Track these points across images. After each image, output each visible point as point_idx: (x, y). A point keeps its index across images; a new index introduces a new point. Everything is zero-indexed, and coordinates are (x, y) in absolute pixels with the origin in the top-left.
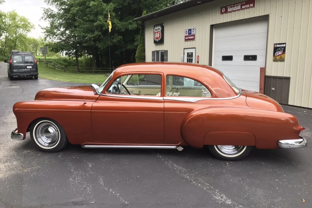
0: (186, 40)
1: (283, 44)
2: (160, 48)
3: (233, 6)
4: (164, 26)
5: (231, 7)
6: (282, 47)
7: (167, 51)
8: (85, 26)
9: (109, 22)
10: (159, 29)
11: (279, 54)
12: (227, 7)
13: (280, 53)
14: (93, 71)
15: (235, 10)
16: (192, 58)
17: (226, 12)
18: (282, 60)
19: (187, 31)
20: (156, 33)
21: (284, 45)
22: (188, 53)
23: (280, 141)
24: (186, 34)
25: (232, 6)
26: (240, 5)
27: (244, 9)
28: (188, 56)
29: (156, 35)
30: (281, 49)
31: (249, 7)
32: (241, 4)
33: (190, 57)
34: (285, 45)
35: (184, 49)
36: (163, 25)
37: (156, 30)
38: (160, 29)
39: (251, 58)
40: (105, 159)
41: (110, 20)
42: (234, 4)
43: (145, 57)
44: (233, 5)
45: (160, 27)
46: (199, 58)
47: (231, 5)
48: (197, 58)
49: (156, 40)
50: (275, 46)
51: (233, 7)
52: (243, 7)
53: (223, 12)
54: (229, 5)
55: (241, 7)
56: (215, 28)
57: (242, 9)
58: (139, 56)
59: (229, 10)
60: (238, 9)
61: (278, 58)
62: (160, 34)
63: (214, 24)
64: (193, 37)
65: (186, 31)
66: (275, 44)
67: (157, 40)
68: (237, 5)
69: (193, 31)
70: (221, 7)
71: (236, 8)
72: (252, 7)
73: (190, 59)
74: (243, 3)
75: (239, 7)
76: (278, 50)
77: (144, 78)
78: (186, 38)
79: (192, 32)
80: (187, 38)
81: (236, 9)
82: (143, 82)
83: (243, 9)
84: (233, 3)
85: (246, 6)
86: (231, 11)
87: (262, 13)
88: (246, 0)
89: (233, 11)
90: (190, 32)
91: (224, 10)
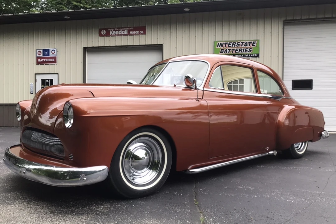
0: (38, 63)
3: (118, 29)
5: (115, 31)
12: (109, 29)
15: (120, 34)
17: (108, 34)
19: (42, 51)
22: (43, 81)
24: (38, 55)
25: (116, 29)
26: (127, 30)
28: (43, 84)
31: (138, 34)
32: (128, 29)
33: (47, 84)
35: (36, 74)
42: (119, 28)
44: (117, 28)
47: (115, 28)
51: (117, 31)
52: (131, 33)
53: (103, 34)
54: (111, 27)
55: (129, 32)
57: (129, 34)
59: (111, 33)
60: (124, 34)
63: (89, 46)
64: (53, 59)
65: (39, 51)
68: (122, 29)
69: (53, 52)
70: (99, 28)
71: (121, 32)
72: (142, 34)
74: (130, 29)
75: (126, 32)
78: (39, 60)
79: (51, 54)
80: (41, 61)
81: (121, 34)
83: (131, 34)
84: (117, 27)
85: (135, 32)
86: (115, 35)
87: (155, 42)
88: (134, 26)
89: (117, 35)
90: (46, 53)
91: (104, 32)
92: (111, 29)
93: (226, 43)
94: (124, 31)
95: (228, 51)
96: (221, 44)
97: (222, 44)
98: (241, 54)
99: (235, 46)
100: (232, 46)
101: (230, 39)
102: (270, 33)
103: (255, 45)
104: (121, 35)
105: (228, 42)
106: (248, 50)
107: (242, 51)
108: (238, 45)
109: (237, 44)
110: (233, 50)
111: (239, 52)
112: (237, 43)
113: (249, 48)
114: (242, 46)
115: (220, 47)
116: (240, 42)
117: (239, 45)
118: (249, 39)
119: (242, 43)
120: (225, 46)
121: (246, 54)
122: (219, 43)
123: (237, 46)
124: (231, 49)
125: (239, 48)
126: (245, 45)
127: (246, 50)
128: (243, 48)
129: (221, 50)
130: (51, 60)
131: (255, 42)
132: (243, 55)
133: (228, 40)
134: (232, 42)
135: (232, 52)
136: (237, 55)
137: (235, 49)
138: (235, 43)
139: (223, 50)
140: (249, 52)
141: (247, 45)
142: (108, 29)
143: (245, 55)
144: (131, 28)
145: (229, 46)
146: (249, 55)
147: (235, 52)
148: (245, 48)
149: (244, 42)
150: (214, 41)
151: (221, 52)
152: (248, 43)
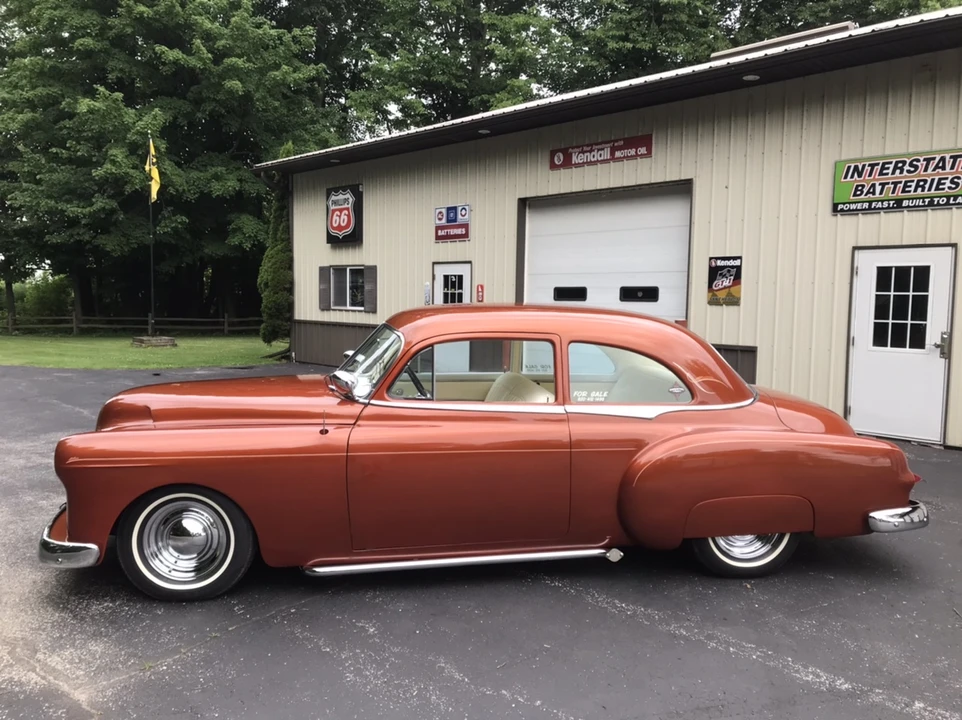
0: (438, 238)
1: (735, 258)
2: (349, 258)
3: (589, 148)
4: (362, 193)
5: (583, 152)
6: (733, 267)
7: (376, 267)
8: (55, 176)
9: (150, 170)
10: (346, 200)
11: (724, 284)
12: (570, 150)
13: (727, 283)
14: (72, 328)
15: (593, 160)
16: (460, 291)
17: (568, 163)
18: (733, 301)
19: (444, 211)
20: (334, 211)
21: (737, 263)
22: (446, 278)
23: (872, 514)
24: (438, 222)
25: (585, 149)
26: (609, 149)
27: (620, 159)
28: (446, 285)
29: (335, 217)
30: (729, 271)
31: (634, 156)
32: (611, 144)
33: (453, 286)
34: (739, 261)
35: (434, 263)
36: (361, 190)
37: (335, 203)
38: (351, 200)
39: (640, 294)
40: (402, 607)
41: (153, 164)
42: (591, 145)
43: (292, 283)
44: (588, 146)
45: (348, 196)
46: (482, 292)
47: (582, 146)
48: (478, 292)
49: (334, 232)
50: (713, 264)
51: (587, 152)
52: (618, 154)
53: (557, 162)
54: (574, 144)
55: (612, 154)
56: (529, 208)
57: (613, 159)
58: (273, 279)
59: (575, 160)
60: (602, 158)
61: (722, 295)
62: (349, 216)
63: (528, 195)
64: (464, 230)
65: (440, 213)
66: (711, 259)
67: (341, 234)
68: (600, 147)
69: (464, 211)
70: (551, 149)
71: (596, 156)
72: (642, 156)
73: (453, 295)
74: (616, 144)
75: (606, 154)
76: (721, 274)
77: (289, 350)
78: (440, 233)
79: (459, 217)
80: (443, 233)
81: (595, 159)
82: (284, 361)
83: (618, 158)
84: (587, 143)
85: (626, 152)
86: (583, 163)
87: (672, 175)
88: (626, 136)
89: (587, 163)
90: (452, 215)
91: (559, 159)
92: (576, 150)
93: (872, 166)
94: (602, 152)
95: (878, 188)
96: (856, 167)
97: (860, 168)
98: (923, 198)
100: (893, 173)
101: (888, 153)
104: (594, 163)
105: (881, 162)
106: (948, 182)
107: (927, 186)
108: (912, 169)
109: (911, 165)
110: (896, 184)
111: (915, 191)
112: (908, 161)
113: (950, 177)
114: (926, 170)
115: (852, 177)
116: (922, 159)
117: (916, 167)
118: (952, 146)
119: (928, 161)
120: (870, 175)
121: (941, 197)
122: (849, 167)
123: (908, 171)
124: (888, 183)
125: (916, 180)
126: (937, 167)
127: (939, 183)
128: (929, 176)
129: (857, 186)
130: (459, 231)
132: (927, 200)
133: (880, 154)
134: (894, 161)
135: (893, 192)
136: (909, 199)
137: (904, 180)
138: (904, 163)
139: (863, 186)
140: (950, 188)
141: (943, 168)
142: (568, 149)
143: (936, 200)
144: (617, 141)
145: (881, 174)
146: (948, 200)
147: (904, 191)
148: (937, 178)
149: (934, 159)
150: (837, 159)
151: (855, 195)
152: (947, 159)
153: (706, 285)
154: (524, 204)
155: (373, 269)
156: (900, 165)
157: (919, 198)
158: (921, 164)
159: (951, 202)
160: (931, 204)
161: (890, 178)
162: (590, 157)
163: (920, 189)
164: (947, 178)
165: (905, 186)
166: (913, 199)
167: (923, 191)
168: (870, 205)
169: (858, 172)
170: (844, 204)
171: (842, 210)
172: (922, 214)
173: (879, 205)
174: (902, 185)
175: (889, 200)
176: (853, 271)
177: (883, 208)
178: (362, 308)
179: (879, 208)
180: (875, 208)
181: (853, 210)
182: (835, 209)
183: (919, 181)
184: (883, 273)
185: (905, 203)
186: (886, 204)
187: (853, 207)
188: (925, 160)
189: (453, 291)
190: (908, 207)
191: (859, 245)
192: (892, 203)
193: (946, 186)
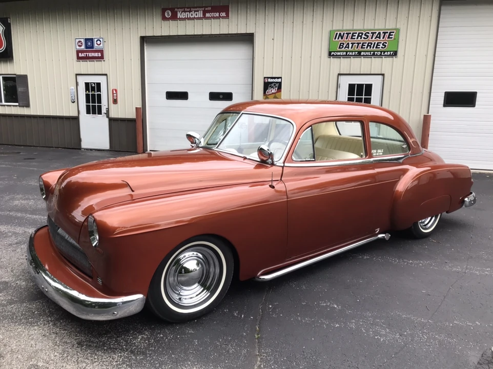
0: (79, 58)
1: (278, 78)
2: (2, 69)
3: (189, 10)
4: (10, 24)
5: (185, 12)
6: (277, 83)
7: (26, 76)
11: (272, 91)
12: (176, 9)
13: (274, 91)
15: (191, 17)
16: (99, 93)
17: (174, 17)
19: (83, 41)
22: (87, 84)
24: (78, 48)
25: (186, 10)
26: (202, 11)
27: (209, 18)
28: (87, 89)
30: (275, 85)
31: (218, 17)
32: (203, 9)
33: (93, 89)
34: (280, 79)
35: (77, 75)
36: (9, 22)
38: (2, 28)
39: (221, 97)
42: (190, 8)
44: (188, 8)
46: (116, 93)
47: (184, 8)
48: (113, 93)
50: (266, 81)
51: (187, 12)
52: (208, 15)
53: (167, 16)
54: (179, 7)
55: (204, 14)
56: (146, 43)
57: (204, 17)
59: (179, 15)
60: (197, 16)
61: (271, 97)
63: (147, 35)
64: (99, 54)
65: (80, 42)
66: (265, 78)
68: (195, 9)
69: (99, 42)
70: (162, 7)
71: (193, 14)
72: (223, 17)
73: (93, 96)
74: (206, 9)
75: (200, 14)
76: (270, 86)
78: (80, 55)
79: (96, 45)
80: (83, 55)
81: (193, 17)
83: (207, 17)
84: (187, 6)
85: (213, 14)
86: (185, 18)
87: (242, 30)
88: (212, 5)
89: (187, 18)
90: (89, 44)
91: (168, 14)
92: (179, 10)
93: (348, 34)
94: (197, 13)
95: (350, 45)
96: (340, 34)
97: (342, 34)
99: (361, 38)
100: (357, 38)
101: (355, 28)
102: (418, 18)
103: (392, 38)
104: (194, 19)
105: (352, 32)
106: (381, 44)
107: (372, 46)
108: (366, 37)
109: (365, 35)
110: (358, 44)
111: (367, 48)
112: (364, 33)
114: (372, 38)
115: (338, 39)
116: (370, 33)
117: (368, 36)
118: (383, 28)
119: (373, 33)
120: (347, 39)
121: (378, 52)
122: (337, 34)
123: (364, 38)
124: (355, 43)
125: (367, 42)
126: (377, 37)
127: (377, 45)
128: (373, 41)
129: (341, 43)
130: (96, 55)
131: (394, 32)
132: (372, 53)
133: (351, 28)
134: (358, 32)
135: (357, 48)
136: (364, 52)
137: (362, 42)
139: (343, 44)
140: (382, 47)
141: (380, 38)
142: (175, 9)
143: (376, 53)
144: (207, 7)
145: (352, 38)
147: (362, 48)
148: (376, 42)
149: (376, 33)
150: (331, 29)
151: (339, 48)
152: (381, 33)
153: (263, 92)
154: (144, 40)
155: (25, 78)
156: (360, 35)
157: (369, 52)
158: (370, 35)
159: (382, 54)
160: (374, 54)
161: (356, 40)
162: (189, 15)
163: (369, 47)
164: (381, 43)
165: (363, 45)
166: (366, 52)
167: (370, 48)
168: (347, 54)
169: (341, 36)
170: (334, 52)
171: (333, 55)
172: (369, 59)
173: (351, 54)
174: (361, 45)
175: (355, 52)
176: (338, 86)
177: (352, 55)
178: (17, 104)
179: (350, 55)
180: (348, 55)
181: (339, 55)
182: (330, 54)
183: (369, 43)
184: (351, 87)
185: (362, 53)
186: (354, 53)
187: (339, 54)
188: (371, 33)
189: (93, 93)
190: (364, 55)
191: (341, 73)
192: (356, 53)
193: (380, 47)
